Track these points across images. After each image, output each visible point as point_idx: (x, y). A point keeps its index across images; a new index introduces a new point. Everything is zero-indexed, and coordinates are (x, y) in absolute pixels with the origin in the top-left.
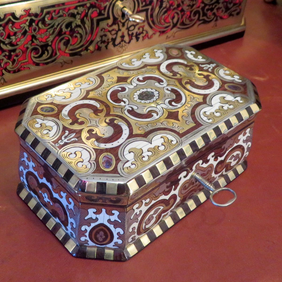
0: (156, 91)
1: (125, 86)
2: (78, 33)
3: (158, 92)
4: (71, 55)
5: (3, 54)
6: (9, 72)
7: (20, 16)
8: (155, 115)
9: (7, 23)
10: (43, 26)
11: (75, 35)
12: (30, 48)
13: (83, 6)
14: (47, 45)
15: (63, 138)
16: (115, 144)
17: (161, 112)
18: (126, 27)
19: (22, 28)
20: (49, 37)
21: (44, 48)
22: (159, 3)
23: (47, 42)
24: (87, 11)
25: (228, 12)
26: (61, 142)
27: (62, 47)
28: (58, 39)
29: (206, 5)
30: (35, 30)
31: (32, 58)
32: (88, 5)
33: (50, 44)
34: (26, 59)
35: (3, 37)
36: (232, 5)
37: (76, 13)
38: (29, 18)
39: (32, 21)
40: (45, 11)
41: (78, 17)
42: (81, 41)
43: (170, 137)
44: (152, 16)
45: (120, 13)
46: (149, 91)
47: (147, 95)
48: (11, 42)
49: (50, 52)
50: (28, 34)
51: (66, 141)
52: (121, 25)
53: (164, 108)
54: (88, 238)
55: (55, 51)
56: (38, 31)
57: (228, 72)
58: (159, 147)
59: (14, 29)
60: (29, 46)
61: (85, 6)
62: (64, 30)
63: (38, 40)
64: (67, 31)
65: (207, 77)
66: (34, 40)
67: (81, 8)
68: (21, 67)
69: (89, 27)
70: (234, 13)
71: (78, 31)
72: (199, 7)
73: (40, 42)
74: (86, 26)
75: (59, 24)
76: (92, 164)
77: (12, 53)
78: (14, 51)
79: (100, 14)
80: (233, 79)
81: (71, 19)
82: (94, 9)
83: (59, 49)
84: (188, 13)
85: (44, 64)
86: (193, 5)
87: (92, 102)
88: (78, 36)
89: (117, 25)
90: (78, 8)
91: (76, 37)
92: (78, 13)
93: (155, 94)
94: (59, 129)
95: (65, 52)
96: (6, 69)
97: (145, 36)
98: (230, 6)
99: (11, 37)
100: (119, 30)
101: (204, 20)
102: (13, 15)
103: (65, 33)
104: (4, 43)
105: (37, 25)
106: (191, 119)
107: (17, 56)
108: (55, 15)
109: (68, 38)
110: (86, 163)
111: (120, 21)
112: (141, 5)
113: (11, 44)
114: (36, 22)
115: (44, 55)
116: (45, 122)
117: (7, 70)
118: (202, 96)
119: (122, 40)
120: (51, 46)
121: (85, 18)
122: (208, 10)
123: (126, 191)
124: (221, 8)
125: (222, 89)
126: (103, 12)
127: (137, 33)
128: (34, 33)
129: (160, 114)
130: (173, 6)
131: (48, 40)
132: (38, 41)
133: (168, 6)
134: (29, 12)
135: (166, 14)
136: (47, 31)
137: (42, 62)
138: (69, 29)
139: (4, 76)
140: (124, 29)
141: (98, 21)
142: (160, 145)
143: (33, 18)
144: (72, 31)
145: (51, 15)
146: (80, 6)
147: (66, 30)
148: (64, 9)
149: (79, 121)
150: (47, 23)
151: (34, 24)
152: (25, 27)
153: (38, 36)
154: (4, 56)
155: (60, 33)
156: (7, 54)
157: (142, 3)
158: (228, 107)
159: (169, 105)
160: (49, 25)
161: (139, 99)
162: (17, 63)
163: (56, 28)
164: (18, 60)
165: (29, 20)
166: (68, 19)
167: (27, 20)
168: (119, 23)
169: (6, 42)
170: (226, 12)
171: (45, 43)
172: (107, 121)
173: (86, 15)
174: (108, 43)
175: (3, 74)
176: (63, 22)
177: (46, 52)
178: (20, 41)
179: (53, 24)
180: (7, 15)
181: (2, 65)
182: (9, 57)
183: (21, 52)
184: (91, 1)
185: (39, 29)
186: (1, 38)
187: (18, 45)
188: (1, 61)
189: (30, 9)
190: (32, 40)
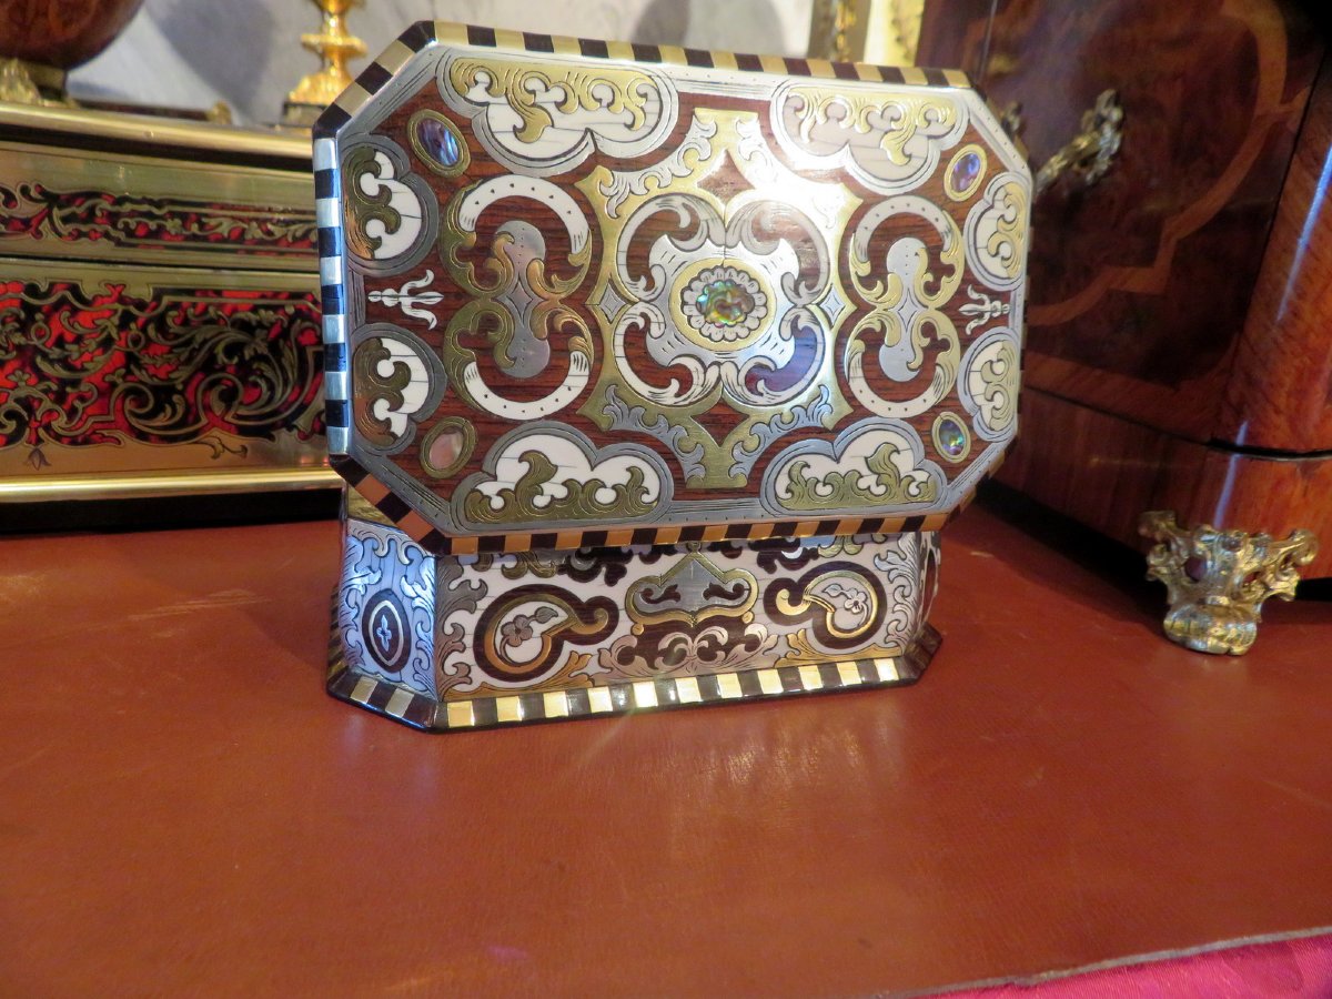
2: (262, 376)
4: (243, 431)
5: (42, 386)
6: (58, 437)
7: (95, 298)
9: (57, 306)
10: (159, 335)
11: (252, 378)
12: (122, 386)
13: (275, 308)
14: (171, 390)
19: (99, 330)
20: (176, 369)
21: (163, 396)
23: (169, 379)
24: (286, 324)
27: (218, 408)
28: (202, 380)
30: (136, 341)
31: (126, 412)
32: (290, 310)
33: (180, 387)
34: (108, 414)
35: (44, 340)
37: (254, 323)
38: (120, 308)
39: (126, 319)
40: (166, 300)
41: (260, 334)
42: (270, 401)
48: (67, 357)
49: (180, 410)
50: (115, 347)
55: (194, 408)
56: (146, 347)
59: (76, 325)
60: (120, 381)
61: (281, 312)
62: (221, 358)
63: (146, 370)
64: (230, 365)
66: (132, 367)
67: (271, 313)
68: (94, 433)
69: (292, 366)
71: (262, 371)
73: (152, 376)
74: (285, 363)
75: (205, 341)
77: (68, 389)
78: (75, 383)
81: (241, 337)
82: (307, 324)
83: (208, 408)
85: (163, 438)
88: (264, 385)
90: (262, 311)
91: (256, 385)
92: (260, 325)
95: (223, 420)
96: (48, 428)
99: (67, 346)
102: (74, 289)
103: (223, 368)
104: (45, 356)
105: (144, 329)
107: (82, 398)
108: (195, 316)
109: (234, 382)
114: (140, 322)
115: (162, 415)
117: (52, 433)
120: (181, 393)
121: (281, 342)
128: (135, 351)
131: (173, 376)
132: (144, 372)
134: (120, 293)
136: (171, 351)
137: (156, 432)
138: (236, 360)
139: (43, 448)
141: (320, 358)
143: (133, 309)
144: (244, 369)
145: (182, 314)
146: (267, 307)
147: (226, 360)
148: (220, 307)
150: (171, 331)
151: (133, 326)
152: (107, 327)
153: (146, 360)
154: (47, 391)
155: (209, 365)
156: (54, 387)
160: (177, 336)
162: (81, 419)
163: (199, 350)
164: (84, 408)
165: (119, 314)
166: (234, 335)
167: (116, 311)
169: (52, 357)
171: (165, 383)
173: (285, 334)
175: (39, 440)
176: (216, 339)
177: (169, 410)
178: (92, 360)
179: (188, 336)
180: (58, 287)
181: (39, 415)
182: (60, 397)
183: (95, 391)
184: (299, 303)
185: (149, 340)
186: (35, 342)
187: (86, 370)
188: (36, 404)
189: (125, 286)
190: (127, 366)
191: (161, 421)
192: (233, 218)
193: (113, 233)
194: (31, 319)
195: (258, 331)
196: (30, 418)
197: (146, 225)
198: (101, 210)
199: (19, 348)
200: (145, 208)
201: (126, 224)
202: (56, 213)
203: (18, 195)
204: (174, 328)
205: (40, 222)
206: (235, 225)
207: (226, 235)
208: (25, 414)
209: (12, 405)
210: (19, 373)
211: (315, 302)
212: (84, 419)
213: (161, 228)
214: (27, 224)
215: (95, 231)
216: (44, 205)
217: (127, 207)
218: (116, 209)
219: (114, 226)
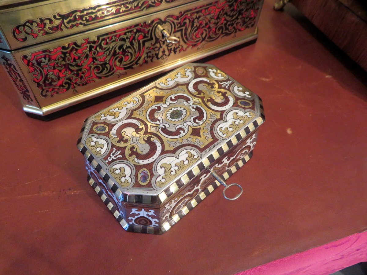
0: (184, 109)
1: (160, 105)
2: (129, 52)
3: (185, 111)
4: (125, 69)
5: (72, 73)
6: (79, 85)
7: (81, 44)
8: (182, 132)
9: (72, 50)
10: (100, 49)
11: (126, 54)
12: (93, 67)
13: (130, 32)
14: (106, 64)
15: (111, 155)
16: (151, 160)
17: (187, 130)
18: (165, 44)
19: (84, 53)
20: (106, 58)
21: (104, 66)
22: (191, 24)
23: (105, 61)
24: (134, 36)
25: (245, 25)
26: (109, 159)
27: (118, 64)
28: (113, 59)
29: (228, 21)
30: (94, 53)
31: (95, 74)
32: (135, 31)
33: (108, 62)
34: (91, 75)
35: (70, 61)
36: (248, 19)
37: (125, 38)
38: (88, 45)
39: (91, 47)
40: (101, 38)
41: (128, 40)
42: (132, 58)
43: (193, 152)
44: (185, 34)
45: (160, 34)
46: (179, 109)
47: (177, 114)
48: (77, 64)
49: (109, 68)
50: (89, 57)
51: (113, 157)
52: (162, 43)
53: (189, 125)
54: (134, 223)
55: (112, 67)
56: (97, 54)
57: (241, 89)
58: (184, 161)
59: (78, 54)
60: (92, 66)
61: (132, 32)
62: (118, 51)
63: (98, 60)
64: (120, 52)
65: (224, 94)
66: (95, 61)
67: (129, 33)
68: (88, 81)
69: (137, 47)
70: (250, 25)
71: (129, 51)
72: (222, 24)
73: (100, 62)
74: (135, 46)
75: (113, 47)
76: (133, 179)
77: (79, 72)
78: (81, 70)
79: (145, 37)
80: (244, 95)
81: (122, 43)
82: (140, 33)
83: (116, 65)
84: (214, 29)
85: (105, 77)
86: (218, 22)
87: (135, 121)
88: (129, 54)
89: (159, 44)
90: (127, 34)
91: (127, 55)
92: (127, 38)
93: (183, 113)
94: (109, 147)
95: (120, 67)
96: (76, 83)
97: (181, 49)
98: (247, 20)
99: (77, 61)
100: (161, 47)
101: (226, 33)
102: (75, 44)
103: (119, 53)
104: (71, 65)
105: (96, 49)
106: (210, 135)
107: (83, 73)
108: (109, 41)
109: (122, 56)
110: (128, 178)
111: (161, 41)
112: (177, 27)
113: (77, 65)
114: (95, 48)
115: (104, 71)
116: (98, 140)
118: (220, 113)
119: (164, 54)
120: (108, 64)
121: (133, 41)
122: (229, 25)
123: (157, 201)
124: (240, 22)
125: (235, 105)
126: (147, 35)
127: (174, 48)
128: (94, 56)
129: (186, 130)
130: (202, 25)
131: (105, 60)
132: (98, 61)
133: (198, 25)
134: (88, 41)
135: (197, 32)
136: (104, 53)
137: (103, 76)
138: (122, 50)
139: (76, 89)
140: (164, 46)
141: (144, 42)
142: (185, 160)
143: (92, 44)
144: (124, 52)
145: (106, 41)
146: (128, 32)
147: (119, 51)
148: (116, 36)
149: (124, 139)
150: (103, 47)
151: (93, 49)
152: (86, 52)
153: (98, 58)
154: (74, 74)
155: (115, 54)
156: (76, 73)
157: (178, 25)
158: (239, 122)
159: (193, 123)
160: (105, 48)
161: (171, 117)
162: (84, 78)
163: (111, 51)
164: (84, 76)
165: (89, 47)
166: (120, 43)
167: (87, 47)
168: (160, 42)
169: (73, 65)
170: (243, 25)
171: (104, 62)
172: (146, 139)
173: (134, 38)
174: (153, 57)
175: (74, 87)
176: (116, 46)
177: (105, 68)
178: (84, 62)
179: (108, 48)
180: (71, 44)
181: (73, 81)
182: (77, 75)
183: (86, 70)
184: (137, 28)
185: (98, 52)
186: (68, 62)
187: (83, 65)
188: (72, 78)
189: (89, 38)
190: (93, 61)
191: (104, 72)
192: (116, 6)
193: (83, 22)
194: (65, 56)
195: (127, 40)
196: (71, 82)
197: (92, 16)
198: (78, 16)
199: (64, 65)
200: (90, 11)
201: (86, 18)
202: (65, 21)
203: (53, 19)
204: (104, 46)
205: (61, 26)
206: (117, 8)
207: (115, 12)
208: (70, 82)
209: (66, 81)
210: (66, 72)
211: (142, 26)
212: (85, 78)
213: (96, 16)
214: (58, 28)
215: (77, 23)
216: (61, 20)
217: (85, 12)
218: (82, 14)
219: (83, 20)
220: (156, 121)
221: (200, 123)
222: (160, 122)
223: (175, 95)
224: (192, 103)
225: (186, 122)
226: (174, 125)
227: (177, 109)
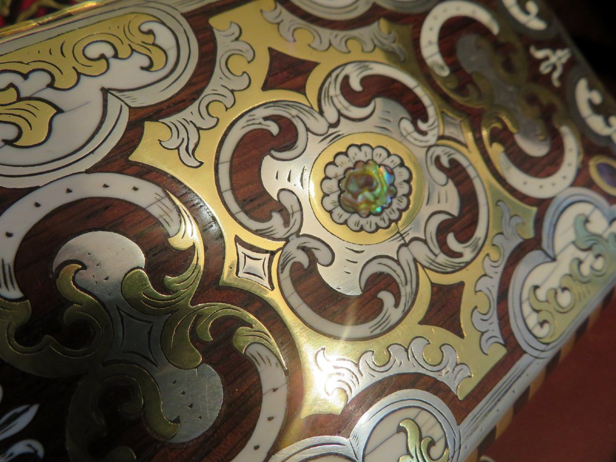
0: (403, 164)
1: (294, 112)
3: (406, 174)
8: (387, 299)
17: (408, 288)
43: (429, 426)
46: (378, 160)
53: (420, 264)
57: (597, 98)
65: (547, 115)
80: (607, 131)
87: (147, 196)
93: (397, 183)
118: (534, 210)
125: (583, 177)
129: (406, 293)
149: (68, 316)
158: (591, 267)
159: (437, 250)
161: (342, 203)
220: (269, 218)
221: (460, 255)
222: (286, 223)
223: (367, 68)
224: (435, 132)
225: (406, 245)
226: (355, 256)
227: (369, 157)
